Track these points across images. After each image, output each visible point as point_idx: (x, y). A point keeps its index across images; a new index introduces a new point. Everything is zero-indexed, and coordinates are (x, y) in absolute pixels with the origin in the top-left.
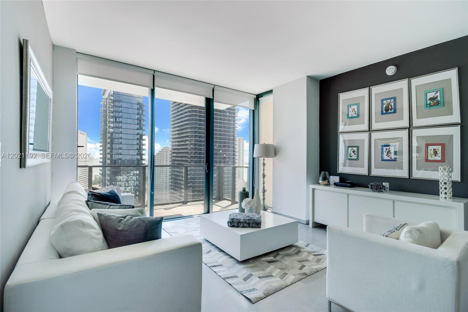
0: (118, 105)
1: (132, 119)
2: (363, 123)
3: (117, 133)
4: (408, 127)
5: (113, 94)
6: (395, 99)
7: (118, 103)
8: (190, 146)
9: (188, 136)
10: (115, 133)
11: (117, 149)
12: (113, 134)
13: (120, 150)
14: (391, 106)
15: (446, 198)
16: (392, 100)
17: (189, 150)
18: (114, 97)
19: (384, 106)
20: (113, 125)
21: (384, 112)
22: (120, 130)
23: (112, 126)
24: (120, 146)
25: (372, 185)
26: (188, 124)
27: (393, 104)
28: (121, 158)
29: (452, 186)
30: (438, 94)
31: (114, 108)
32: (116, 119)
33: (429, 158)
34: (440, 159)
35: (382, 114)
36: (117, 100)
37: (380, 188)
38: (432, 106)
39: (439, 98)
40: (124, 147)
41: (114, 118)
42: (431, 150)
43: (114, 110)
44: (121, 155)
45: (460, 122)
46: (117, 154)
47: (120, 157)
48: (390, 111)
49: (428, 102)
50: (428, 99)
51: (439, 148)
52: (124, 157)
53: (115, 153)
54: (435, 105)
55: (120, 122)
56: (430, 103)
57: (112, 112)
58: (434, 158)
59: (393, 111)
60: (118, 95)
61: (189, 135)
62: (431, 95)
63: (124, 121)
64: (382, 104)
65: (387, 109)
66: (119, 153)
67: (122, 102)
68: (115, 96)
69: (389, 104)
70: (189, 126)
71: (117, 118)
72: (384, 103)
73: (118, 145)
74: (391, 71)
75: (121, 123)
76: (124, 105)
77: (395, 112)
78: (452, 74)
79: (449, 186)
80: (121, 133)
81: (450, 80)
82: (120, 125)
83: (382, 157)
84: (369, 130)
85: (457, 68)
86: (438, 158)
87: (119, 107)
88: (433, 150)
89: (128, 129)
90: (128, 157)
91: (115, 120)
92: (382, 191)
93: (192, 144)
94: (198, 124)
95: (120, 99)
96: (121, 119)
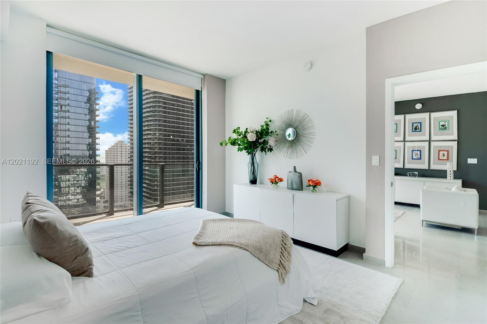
0: (64, 91)
1: (81, 108)
2: (400, 136)
3: (63, 124)
4: (429, 140)
5: (58, 77)
6: (421, 123)
7: (64, 88)
8: (154, 140)
9: (150, 130)
10: (61, 124)
11: (63, 143)
12: (58, 125)
13: (68, 144)
14: (418, 127)
15: (450, 179)
16: (419, 124)
17: (153, 145)
18: (59, 80)
19: (414, 127)
20: (58, 114)
21: (414, 130)
22: (67, 120)
23: (57, 116)
24: (68, 139)
25: (409, 174)
26: (150, 116)
27: (419, 126)
28: (69, 154)
29: (454, 173)
30: (446, 123)
31: (59, 94)
32: (61, 107)
33: (440, 158)
34: (446, 158)
35: (412, 132)
36: (63, 85)
37: (415, 175)
38: (442, 129)
39: (446, 126)
40: (73, 141)
41: (59, 107)
42: (441, 154)
43: (59, 96)
44: (69, 149)
45: (457, 139)
46: (64, 149)
47: (67, 152)
48: (417, 130)
49: (441, 127)
50: (440, 125)
51: (446, 153)
52: (72, 153)
53: (61, 147)
54: (444, 129)
55: (67, 111)
56: (441, 128)
57: (56, 98)
58: (443, 158)
59: (419, 130)
60: (65, 79)
61: (152, 129)
62: (442, 123)
63: (72, 110)
64: (413, 126)
65: (416, 129)
66: (66, 148)
67: (69, 87)
68: (61, 80)
69: (417, 126)
70: (152, 118)
71: (63, 106)
72: (414, 125)
73: (64, 138)
74: (419, 107)
75: (69, 112)
76: (71, 91)
77: (421, 131)
78: (454, 113)
79: (452, 173)
80: (69, 124)
81: (452, 116)
82: (67, 114)
83: (412, 157)
84: (404, 141)
85: (457, 111)
86: (445, 158)
87: (65, 93)
88: (442, 154)
89: (78, 119)
90: (78, 153)
91: (60, 109)
92: (416, 177)
93: (156, 138)
94: (163, 116)
95: (66, 84)
96: (67, 108)
